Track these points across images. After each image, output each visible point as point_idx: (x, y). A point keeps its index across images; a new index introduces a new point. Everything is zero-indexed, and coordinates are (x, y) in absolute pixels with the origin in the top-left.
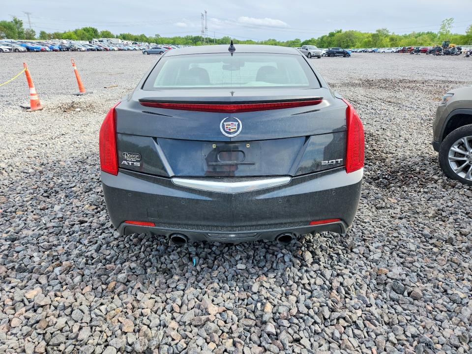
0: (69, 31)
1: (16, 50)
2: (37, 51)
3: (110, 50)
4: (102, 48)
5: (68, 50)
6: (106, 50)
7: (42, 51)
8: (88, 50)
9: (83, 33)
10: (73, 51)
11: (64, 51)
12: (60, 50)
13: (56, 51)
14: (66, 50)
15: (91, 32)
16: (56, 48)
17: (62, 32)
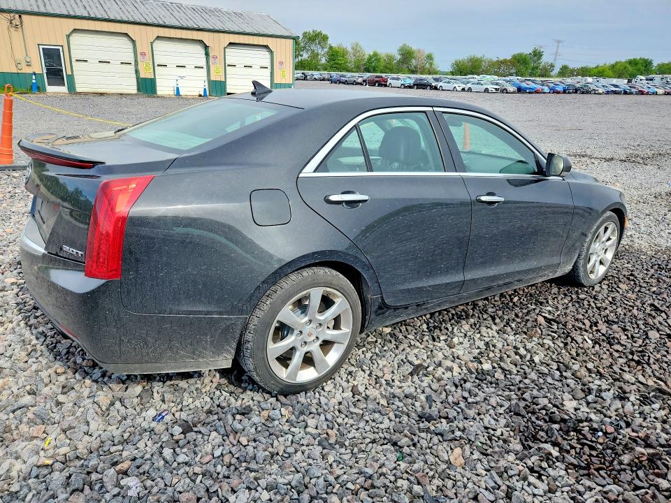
0: (605, 64)
1: (504, 91)
2: (529, 93)
3: (647, 93)
4: (633, 90)
5: (576, 92)
6: (642, 93)
7: (537, 92)
8: (608, 93)
9: (625, 68)
10: (583, 93)
11: (569, 93)
12: (564, 92)
13: (558, 93)
14: (573, 92)
15: (639, 66)
16: (560, 88)
17: (592, 65)
